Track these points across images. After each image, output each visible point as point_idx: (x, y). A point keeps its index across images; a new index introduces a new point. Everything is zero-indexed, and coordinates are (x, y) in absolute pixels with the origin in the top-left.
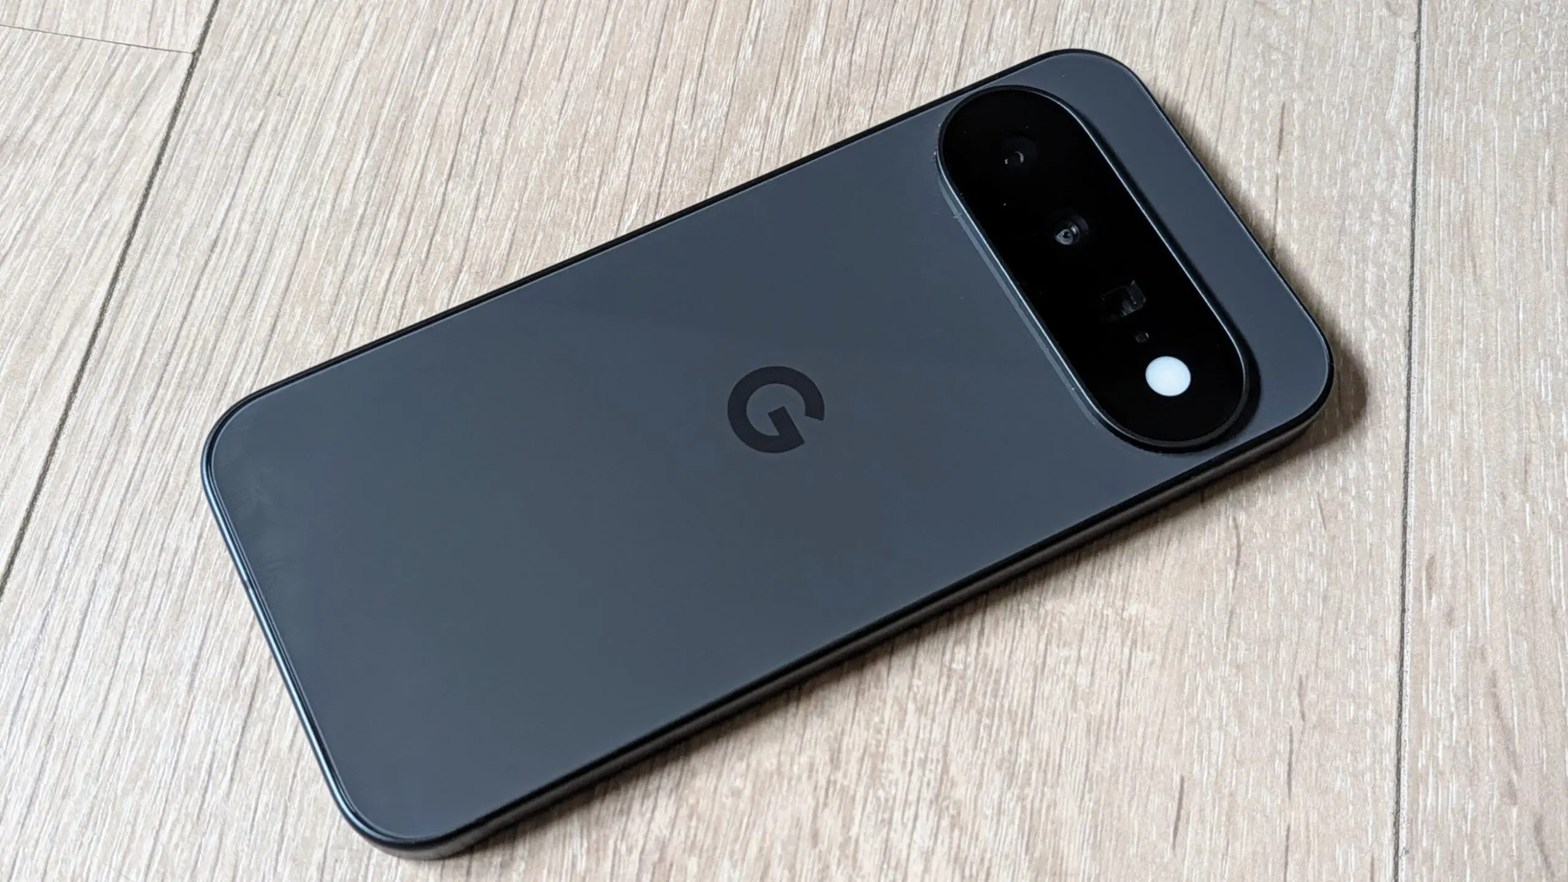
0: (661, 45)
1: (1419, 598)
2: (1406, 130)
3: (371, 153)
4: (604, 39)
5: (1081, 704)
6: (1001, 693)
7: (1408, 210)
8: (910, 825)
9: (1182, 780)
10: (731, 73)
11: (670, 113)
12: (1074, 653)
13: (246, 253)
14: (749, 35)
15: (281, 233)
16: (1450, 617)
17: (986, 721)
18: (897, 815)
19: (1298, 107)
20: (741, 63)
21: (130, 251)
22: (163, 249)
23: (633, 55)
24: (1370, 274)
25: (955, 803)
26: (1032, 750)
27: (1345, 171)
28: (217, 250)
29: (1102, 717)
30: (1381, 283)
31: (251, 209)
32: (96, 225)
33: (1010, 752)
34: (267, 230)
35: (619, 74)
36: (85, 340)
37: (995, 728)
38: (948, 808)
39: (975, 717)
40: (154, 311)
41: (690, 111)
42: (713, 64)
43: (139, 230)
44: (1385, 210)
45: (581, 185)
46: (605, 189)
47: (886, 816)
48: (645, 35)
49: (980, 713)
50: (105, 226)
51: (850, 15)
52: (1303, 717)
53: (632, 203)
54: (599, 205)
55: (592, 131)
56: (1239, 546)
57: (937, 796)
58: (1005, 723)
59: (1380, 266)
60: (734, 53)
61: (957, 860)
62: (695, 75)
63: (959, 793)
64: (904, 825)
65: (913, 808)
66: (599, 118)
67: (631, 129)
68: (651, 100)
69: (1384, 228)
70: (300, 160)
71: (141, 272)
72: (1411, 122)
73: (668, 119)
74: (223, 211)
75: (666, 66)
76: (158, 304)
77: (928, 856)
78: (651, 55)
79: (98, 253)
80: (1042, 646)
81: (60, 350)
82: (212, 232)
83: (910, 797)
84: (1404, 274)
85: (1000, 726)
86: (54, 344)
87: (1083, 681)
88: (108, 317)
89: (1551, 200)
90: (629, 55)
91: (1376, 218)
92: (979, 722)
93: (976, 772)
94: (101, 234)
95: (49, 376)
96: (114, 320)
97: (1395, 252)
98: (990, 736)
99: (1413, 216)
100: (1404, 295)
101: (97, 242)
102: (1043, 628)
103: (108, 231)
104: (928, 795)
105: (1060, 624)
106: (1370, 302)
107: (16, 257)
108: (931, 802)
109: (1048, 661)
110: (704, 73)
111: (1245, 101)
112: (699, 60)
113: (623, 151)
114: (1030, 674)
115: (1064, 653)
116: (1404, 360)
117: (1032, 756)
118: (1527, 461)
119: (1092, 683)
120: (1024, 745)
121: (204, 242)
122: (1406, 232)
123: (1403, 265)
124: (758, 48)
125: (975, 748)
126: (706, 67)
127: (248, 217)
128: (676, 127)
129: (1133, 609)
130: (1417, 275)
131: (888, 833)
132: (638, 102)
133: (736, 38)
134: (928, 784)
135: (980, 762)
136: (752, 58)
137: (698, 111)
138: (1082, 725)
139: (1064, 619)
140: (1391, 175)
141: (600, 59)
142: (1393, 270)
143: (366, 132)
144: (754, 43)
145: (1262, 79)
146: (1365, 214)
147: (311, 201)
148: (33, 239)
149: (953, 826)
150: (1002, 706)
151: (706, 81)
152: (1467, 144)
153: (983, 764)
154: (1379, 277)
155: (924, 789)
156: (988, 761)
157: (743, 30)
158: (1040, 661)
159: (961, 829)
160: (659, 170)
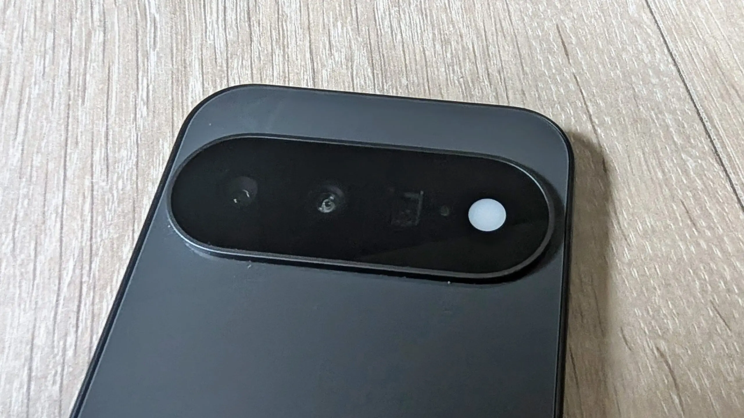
0: (70, 128)
4: (20, 139)
7: (673, 68)
10: (133, 131)
11: (88, 177)
14: (142, 100)
19: (568, 24)
20: (140, 122)
23: (47, 142)
24: (669, 120)
27: (619, 56)
30: (680, 125)
41: (105, 171)
42: (117, 129)
45: (19, 262)
46: (40, 258)
48: (54, 125)
51: (219, 61)
53: (68, 261)
55: (21, 214)
59: (673, 112)
60: (132, 116)
62: (103, 141)
66: (26, 202)
67: (55, 200)
68: (69, 173)
73: (87, 183)
75: (77, 143)
78: (63, 138)
84: (692, 113)
90: (43, 144)
97: (679, 99)
99: (679, 71)
100: (699, 127)
110: (110, 138)
111: (530, 33)
112: (104, 129)
113: (52, 221)
116: (722, 175)
122: (680, 84)
124: (151, 107)
126: (111, 133)
128: (96, 187)
130: (701, 111)
132: (59, 179)
133: (131, 104)
136: (148, 114)
137: (111, 168)
144: (147, 103)
151: (114, 143)
157: (136, 98)
160: (87, 225)
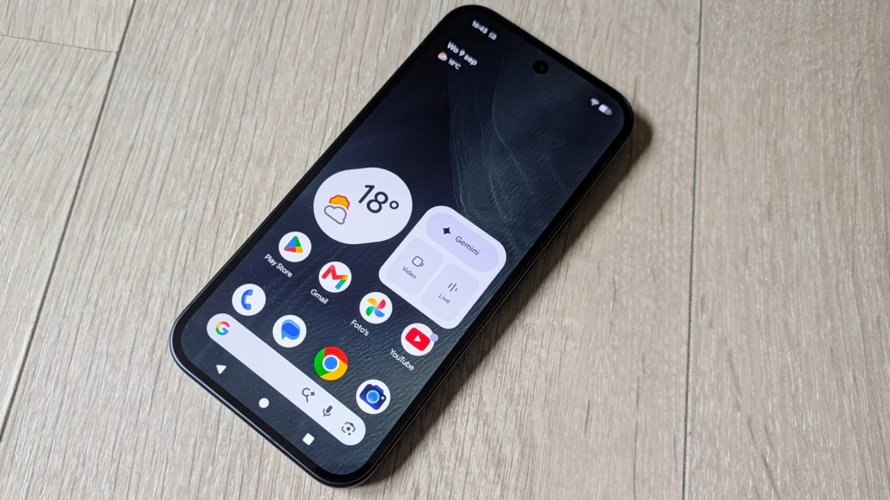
1: (697, 316)
2: (693, 90)
3: (205, 102)
5: (543, 367)
6: (506, 362)
8: (465, 424)
9: (589, 402)
12: (540, 343)
13: (147, 153)
15: (163, 142)
16: (711, 325)
17: (499, 375)
18: (459, 419)
21: (92, 151)
22: (107, 151)
25: (485, 413)
26: (521, 388)
28: (133, 151)
29: (552, 372)
31: (149, 130)
32: (74, 139)
33: (510, 389)
34: (156, 140)
35: (322, 62)
36: (72, 195)
37: (503, 378)
38: (482, 416)
39: (494, 373)
40: (105, 181)
43: (95, 141)
44: (683, 128)
47: (454, 420)
49: (496, 371)
50: (79, 138)
52: (644, 372)
54: (314, 127)
56: (615, 291)
57: (477, 411)
58: (508, 376)
61: (487, 440)
63: (487, 409)
64: (462, 424)
65: (466, 416)
69: (683, 138)
70: (171, 106)
71: (97, 161)
72: (696, 86)
74: (135, 131)
76: (106, 178)
77: (473, 438)
79: (76, 152)
80: (525, 339)
81: (60, 200)
82: (130, 142)
83: (465, 411)
85: (505, 378)
86: (57, 197)
87: (544, 356)
88: (82, 184)
89: (760, 124)
91: (679, 133)
92: (496, 375)
93: (495, 399)
94: (77, 143)
95: (55, 213)
96: (85, 186)
98: (501, 382)
101: (75, 147)
102: (525, 331)
103: (80, 143)
104: (473, 410)
105: (533, 329)
106: (676, 174)
107: (37, 154)
108: (474, 413)
109: (528, 346)
114: (520, 353)
115: (535, 343)
117: (520, 391)
118: (747, 250)
119: (548, 357)
120: (517, 386)
121: (126, 146)
123: (691, 156)
125: (494, 387)
127: (147, 135)
129: (567, 321)
131: (455, 428)
134: (473, 405)
135: (496, 395)
138: (544, 377)
139: (535, 327)
140: (686, 113)
141: (312, 55)
142: (687, 158)
143: (202, 92)
145: (626, 65)
146: (674, 132)
147: (177, 126)
148: (44, 145)
149: (484, 424)
150: (506, 367)
152: (722, 97)
153: (498, 395)
154: (681, 162)
155: (471, 407)
156: (500, 394)
158: (524, 347)
159: (488, 426)
